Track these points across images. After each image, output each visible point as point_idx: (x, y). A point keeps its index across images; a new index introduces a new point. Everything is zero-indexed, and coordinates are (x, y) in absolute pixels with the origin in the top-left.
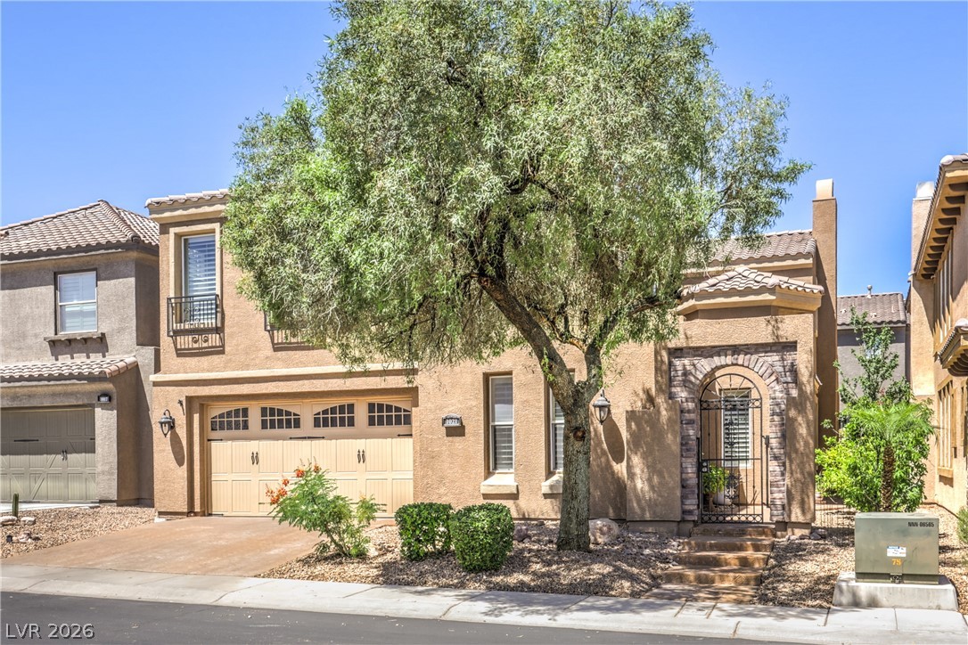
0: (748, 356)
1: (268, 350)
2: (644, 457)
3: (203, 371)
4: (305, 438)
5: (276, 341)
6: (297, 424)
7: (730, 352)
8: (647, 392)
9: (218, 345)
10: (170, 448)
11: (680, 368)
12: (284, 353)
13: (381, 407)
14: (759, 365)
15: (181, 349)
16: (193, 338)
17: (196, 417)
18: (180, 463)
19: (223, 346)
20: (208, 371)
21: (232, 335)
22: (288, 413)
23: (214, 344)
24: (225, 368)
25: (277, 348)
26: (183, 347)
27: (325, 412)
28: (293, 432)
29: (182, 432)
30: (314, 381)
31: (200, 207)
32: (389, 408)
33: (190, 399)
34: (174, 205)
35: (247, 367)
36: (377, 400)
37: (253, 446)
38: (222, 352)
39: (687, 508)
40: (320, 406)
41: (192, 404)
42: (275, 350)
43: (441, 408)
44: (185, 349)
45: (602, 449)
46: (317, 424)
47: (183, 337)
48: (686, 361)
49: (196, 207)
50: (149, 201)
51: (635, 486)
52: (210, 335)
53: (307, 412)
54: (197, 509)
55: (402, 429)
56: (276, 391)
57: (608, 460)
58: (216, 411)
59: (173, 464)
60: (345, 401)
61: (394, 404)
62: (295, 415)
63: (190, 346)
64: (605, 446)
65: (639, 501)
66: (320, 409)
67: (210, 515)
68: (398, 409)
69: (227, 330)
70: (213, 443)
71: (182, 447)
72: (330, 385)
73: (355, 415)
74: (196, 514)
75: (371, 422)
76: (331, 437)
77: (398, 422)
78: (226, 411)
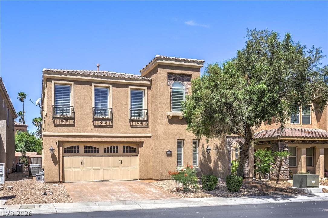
0: (241, 139)
1: (92, 127)
2: (221, 162)
3: (66, 132)
4: (101, 156)
5: (95, 124)
6: (98, 151)
7: (238, 138)
8: (217, 146)
9: (72, 123)
10: (51, 159)
11: (228, 141)
12: (98, 128)
13: (127, 147)
15: (56, 124)
16: (62, 121)
17: (61, 148)
18: (56, 164)
19: (74, 124)
20: (68, 132)
21: (78, 121)
22: (95, 148)
23: (71, 123)
24: (75, 132)
25: (95, 126)
26: (57, 123)
27: (108, 148)
28: (96, 154)
29: (56, 153)
30: (109, 138)
31: (67, 75)
32: (130, 147)
33: (59, 142)
34: (54, 73)
35: (84, 132)
36: (126, 145)
37: (82, 158)
38: (74, 126)
40: (106, 146)
41: (60, 144)
44: (58, 124)
45: (206, 160)
46: (105, 151)
47: (57, 120)
48: (229, 139)
49: (65, 75)
50: (44, 70)
51: (219, 169)
52: (69, 120)
53: (101, 148)
54: (61, 180)
55: (134, 154)
57: (208, 163)
58: (67, 146)
59: (53, 164)
60: (115, 145)
62: (97, 148)
63: (60, 123)
64: (207, 159)
65: (220, 173)
66: (106, 147)
67: (64, 182)
68: (133, 148)
69: (76, 119)
70: (65, 157)
71: (57, 159)
72: (114, 140)
73: (119, 149)
74: (61, 182)
75: (124, 151)
76: (110, 156)
77: (132, 152)
78: (70, 146)
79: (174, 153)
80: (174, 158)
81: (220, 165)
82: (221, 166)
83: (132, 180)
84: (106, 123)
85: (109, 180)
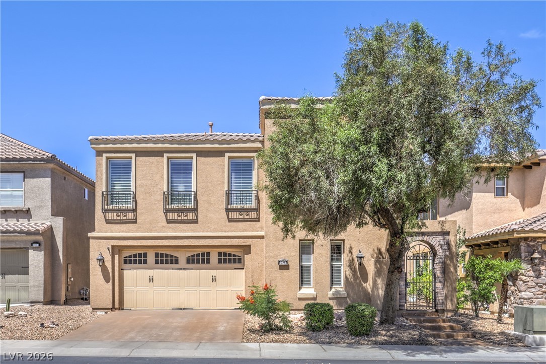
0: (428, 237)
1: (164, 223)
2: (383, 280)
3: (123, 232)
4: (181, 269)
5: (168, 218)
6: (177, 262)
7: (421, 235)
8: (379, 250)
9: (133, 218)
10: (101, 273)
12: (173, 225)
13: (225, 254)
14: (433, 241)
15: (109, 220)
16: (117, 214)
17: (117, 257)
18: (107, 281)
19: (136, 219)
20: (126, 232)
21: (142, 214)
22: (171, 256)
23: (130, 218)
24: (137, 231)
25: (169, 222)
26: (110, 218)
27: (193, 256)
28: (174, 266)
29: (109, 265)
30: (191, 240)
31: (124, 144)
32: (230, 255)
33: (113, 247)
34: (107, 141)
35: (151, 231)
36: (222, 250)
37: (151, 272)
38: (136, 222)
39: (401, 304)
40: (190, 253)
41: (115, 250)
42: (168, 223)
43: (277, 256)
44: (111, 220)
45: (358, 277)
46: (188, 262)
47: (110, 214)
49: (121, 144)
50: (89, 138)
51: (379, 294)
52: (128, 213)
53: (182, 257)
54: (117, 306)
55: (237, 265)
56: (169, 244)
57: (360, 281)
58: (127, 254)
59: (103, 282)
60: (205, 251)
61: (232, 253)
62: (175, 257)
63: (115, 218)
64: (359, 275)
66: (191, 254)
67: (123, 309)
68: (234, 256)
69: (138, 211)
70: (125, 271)
71: (109, 273)
73: (211, 258)
74: (116, 309)
75: (220, 261)
76: (196, 269)
77: (234, 262)
78: (133, 254)
79: (294, 265)
80: (294, 272)
81: (380, 286)
82: (382, 287)
83: (233, 308)
84: (186, 216)
85: (194, 308)
